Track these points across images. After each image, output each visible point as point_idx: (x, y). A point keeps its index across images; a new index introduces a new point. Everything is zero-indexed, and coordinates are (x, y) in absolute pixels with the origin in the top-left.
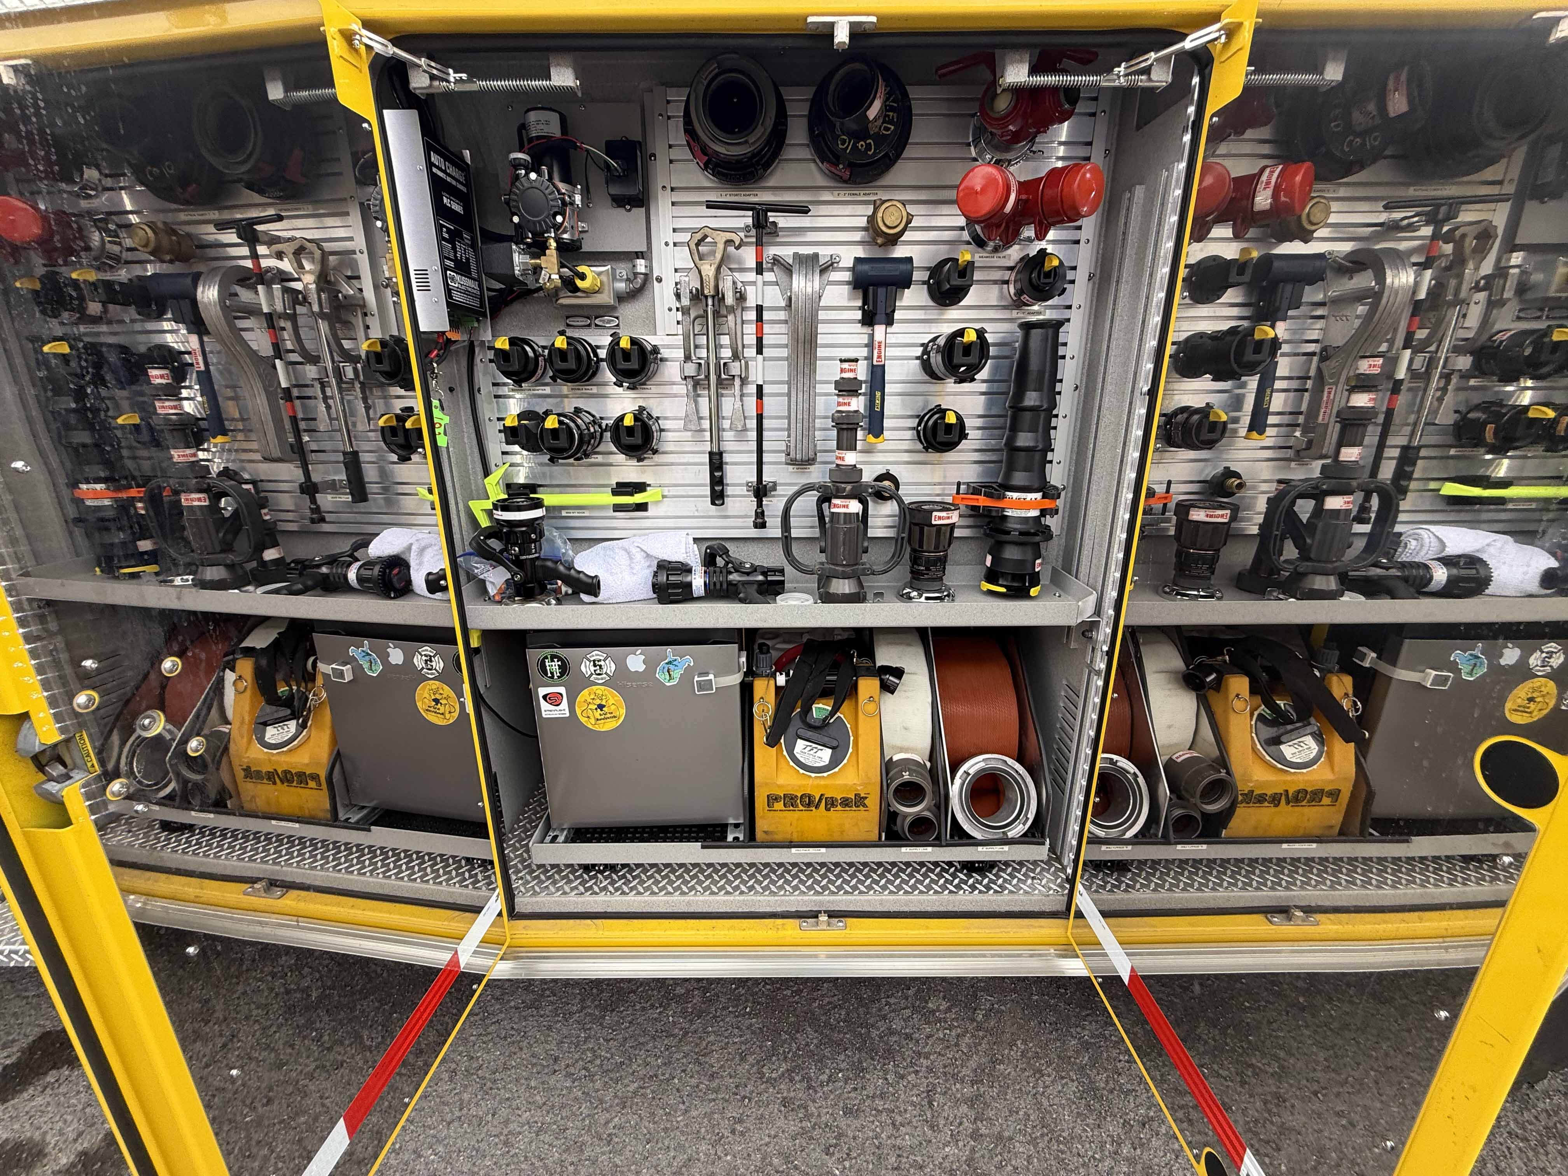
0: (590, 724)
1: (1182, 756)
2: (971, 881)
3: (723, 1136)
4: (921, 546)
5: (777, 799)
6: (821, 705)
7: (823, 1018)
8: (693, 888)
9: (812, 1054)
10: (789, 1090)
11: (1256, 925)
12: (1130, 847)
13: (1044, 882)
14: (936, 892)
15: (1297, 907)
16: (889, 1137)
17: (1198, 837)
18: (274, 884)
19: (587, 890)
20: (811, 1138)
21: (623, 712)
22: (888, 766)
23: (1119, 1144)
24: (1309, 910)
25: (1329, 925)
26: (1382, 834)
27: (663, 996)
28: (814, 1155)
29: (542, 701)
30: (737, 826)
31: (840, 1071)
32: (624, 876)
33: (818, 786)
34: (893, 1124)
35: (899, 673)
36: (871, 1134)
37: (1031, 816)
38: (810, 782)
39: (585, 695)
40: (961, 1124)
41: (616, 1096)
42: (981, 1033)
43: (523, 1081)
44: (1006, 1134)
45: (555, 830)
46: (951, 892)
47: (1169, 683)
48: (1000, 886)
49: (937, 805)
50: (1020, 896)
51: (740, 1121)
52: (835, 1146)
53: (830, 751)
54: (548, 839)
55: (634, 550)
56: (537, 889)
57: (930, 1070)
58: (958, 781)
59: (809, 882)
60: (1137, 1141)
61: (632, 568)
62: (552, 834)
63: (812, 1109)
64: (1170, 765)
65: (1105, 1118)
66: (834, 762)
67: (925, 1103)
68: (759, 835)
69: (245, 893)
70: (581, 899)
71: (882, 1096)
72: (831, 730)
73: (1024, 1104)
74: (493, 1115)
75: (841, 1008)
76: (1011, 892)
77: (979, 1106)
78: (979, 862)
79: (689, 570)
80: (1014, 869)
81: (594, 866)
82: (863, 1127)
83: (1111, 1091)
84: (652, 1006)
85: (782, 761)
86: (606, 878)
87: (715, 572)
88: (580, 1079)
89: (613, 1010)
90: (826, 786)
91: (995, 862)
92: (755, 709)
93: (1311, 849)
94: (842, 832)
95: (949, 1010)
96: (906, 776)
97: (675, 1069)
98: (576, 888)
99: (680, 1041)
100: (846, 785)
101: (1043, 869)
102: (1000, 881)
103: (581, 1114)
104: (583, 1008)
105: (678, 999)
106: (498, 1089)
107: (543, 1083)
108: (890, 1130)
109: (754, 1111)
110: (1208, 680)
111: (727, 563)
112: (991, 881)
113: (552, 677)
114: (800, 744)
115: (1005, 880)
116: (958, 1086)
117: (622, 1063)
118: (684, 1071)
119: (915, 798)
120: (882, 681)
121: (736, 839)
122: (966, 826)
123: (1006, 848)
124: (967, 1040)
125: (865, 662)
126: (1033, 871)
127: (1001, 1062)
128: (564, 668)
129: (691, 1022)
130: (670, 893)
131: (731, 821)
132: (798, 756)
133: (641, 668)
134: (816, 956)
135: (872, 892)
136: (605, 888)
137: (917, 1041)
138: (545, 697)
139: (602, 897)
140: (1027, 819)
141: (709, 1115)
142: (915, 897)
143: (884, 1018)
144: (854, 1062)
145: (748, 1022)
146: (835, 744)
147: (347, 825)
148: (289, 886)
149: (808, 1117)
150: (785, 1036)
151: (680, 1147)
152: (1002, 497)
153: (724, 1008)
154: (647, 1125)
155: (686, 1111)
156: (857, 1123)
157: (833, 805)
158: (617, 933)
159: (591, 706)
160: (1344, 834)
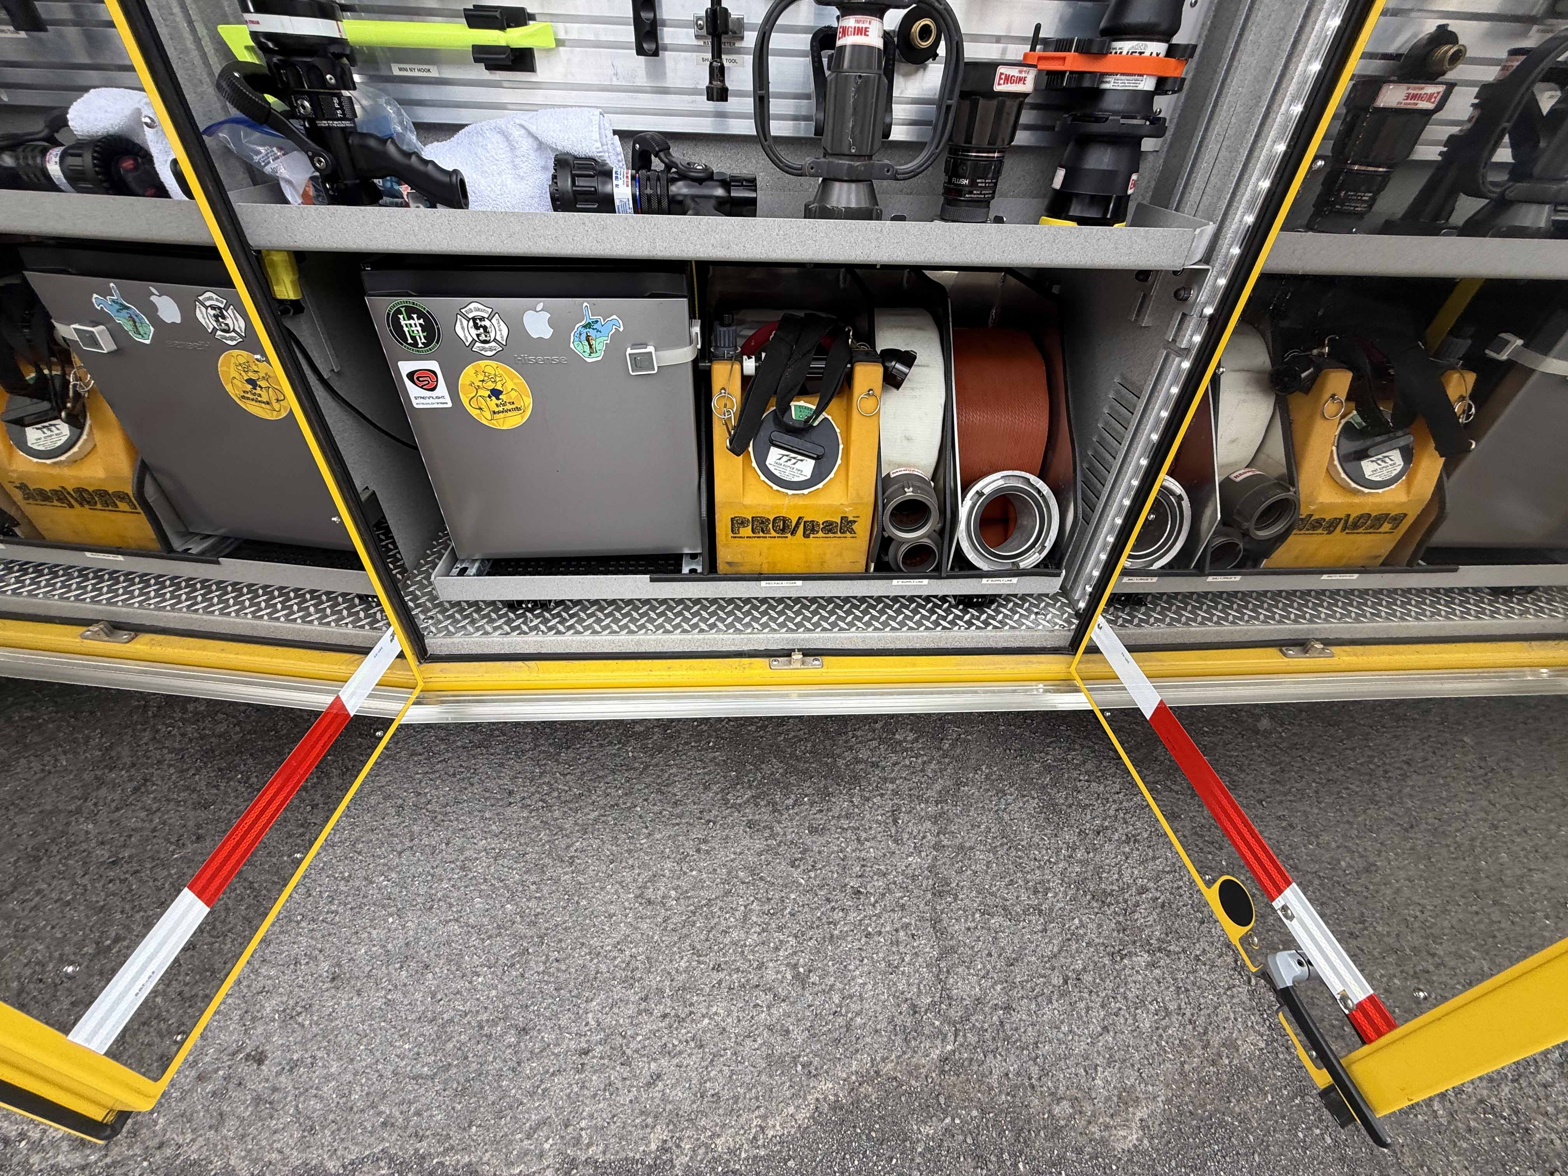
0: (484, 419)
1: (1241, 475)
2: (967, 617)
3: (688, 854)
4: (968, 140)
5: (743, 522)
6: (802, 403)
7: (789, 750)
8: (643, 626)
9: (777, 782)
10: (754, 814)
11: (1270, 658)
12: (1155, 579)
13: (1049, 617)
14: (927, 628)
15: (1317, 640)
16: (854, 851)
17: (1234, 567)
18: (115, 627)
19: (513, 629)
20: (777, 854)
21: (528, 401)
22: (884, 483)
23: (1074, 850)
24: (1328, 643)
25: (1343, 656)
26: (1428, 563)
27: (622, 734)
28: (779, 868)
29: (408, 383)
30: (694, 556)
31: (806, 796)
32: (559, 615)
33: (795, 507)
34: (858, 840)
35: (908, 359)
36: (836, 849)
37: (1049, 544)
38: (786, 501)
39: (468, 375)
40: (924, 837)
41: (576, 824)
42: (947, 760)
43: (476, 813)
44: (968, 844)
45: (463, 561)
46: (944, 628)
47: (1247, 384)
48: (1000, 622)
49: (941, 533)
50: (1022, 632)
51: (705, 841)
52: (801, 859)
53: (813, 462)
54: (455, 571)
55: (517, 133)
56: (451, 628)
57: (895, 793)
58: (968, 502)
59: (781, 619)
60: (1090, 847)
61: (515, 167)
62: (459, 566)
63: (778, 829)
64: (1227, 483)
65: (1062, 829)
66: (818, 476)
67: (890, 820)
68: (721, 567)
69: (83, 637)
70: (506, 639)
71: (848, 816)
72: (814, 435)
73: (986, 820)
74: (447, 844)
75: (807, 740)
76: (1012, 627)
77: (942, 822)
78: (978, 596)
79: (607, 174)
80: (1016, 604)
81: (520, 603)
82: (828, 843)
83: (1070, 806)
84: (610, 743)
85: (749, 474)
86: (537, 617)
87: (648, 179)
88: (538, 810)
89: (569, 748)
90: (806, 507)
91: (995, 596)
92: (715, 403)
93: (1352, 580)
94: (822, 563)
95: (916, 740)
96: (909, 492)
97: (637, 799)
98: (500, 627)
99: (641, 773)
100: (830, 506)
101: (1048, 604)
102: (1000, 617)
103: (541, 840)
104: (536, 746)
105: (637, 736)
106: (450, 821)
107: (498, 814)
108: (854, 845)
109: (720, 833)
110: (1303, 375)
111: (668, 167)
112: (990, 616)
113: (415, 344)
114: (774, 454)
115: (1006, 616)
116: (923, 805)
117: (581, 795)
118: (646, 800)
119: (916, 521)
120: (886, 369)
121: (693, 571)
122: (971, 556)
123: (1015, 580)
124: (932, 766)
125: (864, 347)
126: (1037, 606)
127: (966, 784)
128: (431, 329)
129: (652, 756)
130: (616, 632)
131: (686, 551)
132: (772, 468)
133: (547, 333)
134: (787, 695)
135: (854, 629)
136: (536, 628)
137: (884, 768)
138: (411, 376)
139: (532, 637)
140: (1044, 547)
141: (673, 838)
142: (904, 633)
143: (851, 749)
144: (820, 789)
145: (711, 755)
146: (820, 451)
147: (185, 556)
148: (137, 629)
149: (773, 836)
150: (749, 767)
151: (644, 866)
152: (1103, 52)
153: (686, 743)
154: (609, 849)
155: (650, 834)
156: (822, 840)
157: (813, 530)
158: (555, 675)
159: (482, 392)
160: (1389, 564)
